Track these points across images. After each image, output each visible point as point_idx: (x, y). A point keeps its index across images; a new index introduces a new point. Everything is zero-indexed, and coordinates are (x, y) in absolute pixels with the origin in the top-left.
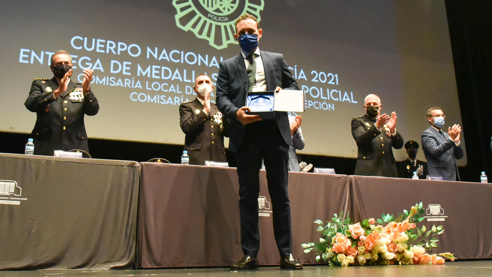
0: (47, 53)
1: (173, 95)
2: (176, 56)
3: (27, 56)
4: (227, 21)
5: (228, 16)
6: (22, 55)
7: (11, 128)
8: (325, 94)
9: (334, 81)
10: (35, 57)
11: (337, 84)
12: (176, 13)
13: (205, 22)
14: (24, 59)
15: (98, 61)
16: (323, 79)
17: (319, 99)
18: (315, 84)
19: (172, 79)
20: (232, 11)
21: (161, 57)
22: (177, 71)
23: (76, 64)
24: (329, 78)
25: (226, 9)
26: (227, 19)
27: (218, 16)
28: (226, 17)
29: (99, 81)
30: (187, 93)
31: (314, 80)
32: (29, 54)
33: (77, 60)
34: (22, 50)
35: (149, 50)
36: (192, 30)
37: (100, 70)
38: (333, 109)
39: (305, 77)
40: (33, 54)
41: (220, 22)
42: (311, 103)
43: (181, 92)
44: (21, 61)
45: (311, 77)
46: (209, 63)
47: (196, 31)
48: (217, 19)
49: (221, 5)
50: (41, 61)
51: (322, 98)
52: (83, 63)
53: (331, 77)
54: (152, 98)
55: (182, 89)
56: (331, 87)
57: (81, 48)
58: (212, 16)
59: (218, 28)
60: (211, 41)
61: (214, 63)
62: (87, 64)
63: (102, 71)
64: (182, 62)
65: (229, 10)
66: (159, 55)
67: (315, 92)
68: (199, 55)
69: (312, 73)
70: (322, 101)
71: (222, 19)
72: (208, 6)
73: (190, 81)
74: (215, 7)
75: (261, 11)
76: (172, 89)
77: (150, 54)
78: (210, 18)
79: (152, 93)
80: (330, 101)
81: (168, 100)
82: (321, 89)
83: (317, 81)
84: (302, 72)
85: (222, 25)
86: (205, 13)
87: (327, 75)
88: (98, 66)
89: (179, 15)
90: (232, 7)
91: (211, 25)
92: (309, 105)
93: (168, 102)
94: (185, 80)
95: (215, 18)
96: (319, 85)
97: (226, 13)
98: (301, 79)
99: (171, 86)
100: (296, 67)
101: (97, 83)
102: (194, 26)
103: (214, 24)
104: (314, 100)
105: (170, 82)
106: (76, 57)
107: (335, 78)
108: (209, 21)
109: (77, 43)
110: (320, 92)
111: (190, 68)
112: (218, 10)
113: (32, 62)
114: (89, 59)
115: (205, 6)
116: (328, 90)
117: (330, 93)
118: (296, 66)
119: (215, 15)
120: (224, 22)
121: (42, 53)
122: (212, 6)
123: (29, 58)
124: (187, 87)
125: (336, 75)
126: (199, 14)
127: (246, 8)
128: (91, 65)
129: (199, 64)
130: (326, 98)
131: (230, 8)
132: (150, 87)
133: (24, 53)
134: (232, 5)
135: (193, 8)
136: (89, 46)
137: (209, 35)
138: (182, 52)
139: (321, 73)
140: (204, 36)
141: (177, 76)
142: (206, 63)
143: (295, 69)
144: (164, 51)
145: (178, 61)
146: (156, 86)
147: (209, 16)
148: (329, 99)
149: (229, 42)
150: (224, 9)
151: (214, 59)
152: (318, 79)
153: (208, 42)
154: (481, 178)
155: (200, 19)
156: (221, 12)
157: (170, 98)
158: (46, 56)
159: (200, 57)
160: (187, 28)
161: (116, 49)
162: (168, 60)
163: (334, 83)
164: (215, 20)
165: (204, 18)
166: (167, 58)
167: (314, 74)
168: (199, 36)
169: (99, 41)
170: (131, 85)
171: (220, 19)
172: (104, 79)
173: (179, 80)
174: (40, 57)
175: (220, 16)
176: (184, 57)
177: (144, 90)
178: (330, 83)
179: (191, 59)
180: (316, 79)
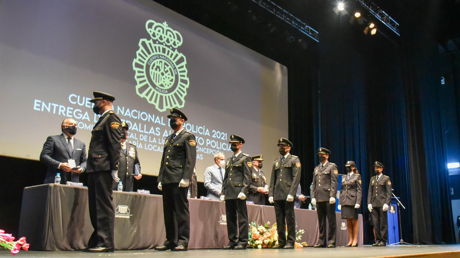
0: (53, 104)
1: (132, 140)
2: (135, 114)
3: (39, 105)
4: (167, 93)
5: (168, 90)
6: (36, 105)
7: (28, 156)
8: (219, 146)
9: (225, 138)
10: (44, 107)
11: (226, 140)
12: (136, 84)
13: (154, 92)
14: (37, 107)
15: (86, 113)
16: (219, 136)
17: (215, 149)
18: (214, 139)
19: (132, 129)
20: (170, 86)
21: (126, 114)
22: (135, 124)
23: (72, 114)
24: (222, 136)
25: (167, 85)
26: (167, 92)
27: (161, 89)
28: (166, 91)
29: (87, 127)
30: (140, 139)
31: (214, 136)
32: (41, 104)
33: (73, 111)
34: (36, 101)
35: (119, 108)
36: (146, 97)
37: (87, 120)
39: (209, 134)
40: (44, 104)
41: (163, 93)
42: (211, 151)
43: (137, 139)
44: (35, 108)
45: (212, 134)
46: (155, 120)
47: (148, 98)
48: (161, 91)
49: (164, 82)
50: (49, 110)
51: (217, 148)
52: (77, 113)
53: (223, 135)
55: (138, 136)
56: (223, 141)
57: (75, 103)
58: (158, 89)
59: (161, 97)
60: (157, 105)
61: (158, 120)
62: (79, 114)
63: (89, 120)
64: (139, 118)
65: (168, 86)
66: (125, 113)
67: (213, 144)
68: (149, 114)
69: (213, 132)
70: (217, 150)
71: (164, 91)
72: (156, 82)
73: (142, 131)
74: (160, 83)
75: (187, 88)
77: (119, 111)
78: (157, 90)
82: (217, 142)
83: (215, 137)
84: (207, 130)
85: (164, 95)
86: (154, 86)
87: (221, 133)
88: (86, 116)
89: (138, 86)
90: (170, 84)
91: (157, 95)
92: (210, 152)
94: (140, 131)
95: (160, 90)
96: (216, 139)
97: (167, 87)
99: (131, 134)
100: (205, 127)
101: (85, 128)
102: (147, 95)
103: (159, 94)
104: (212, 149)
106: (72, 109)
107: (225, 135)
108: (156, 92)
109: (74, 99)
110: (216, 144)
111: (143, 123)
112: (162, 85)
113: (42, 110)
114: (81, 111)
115: (154, 81)
116: (221, 143)
117: (222, 145)
118: (204, 126)
119: (160, 89)
120: (165, 93)
121: (50, 104)
122: (159, 82)
123: (40, 107)
124: (141, 135)
125: (226, 134)
126: (150, 87)
127: (179, 86)
128: (81, 115)
129: (149, 121)
130: (219, 148)
131: (169, 85)
133: (37, 103)
134: (171, 82)
135: (147, 82)
136: (81, 102)
137: (155, 101)
138: (139, 112)
139: (218, 132)
140: (152, 102)
141: (135, 127)
142: (153, 120)
143: (204, 128)
144: (128, 110)
145: (136, 117)
147: (156, 88)
148: (221, 149)
149: (167, 107)
150: (166, 84)
151: (158, 118)
152: (216, 135)
153: (155, 106)
154: (309, 207)
155: (151, 90)
156: (163, 86)
158: (52, 107)
159: (150, 116)
160: (143, 95)
162: (130, 116)
163: (224, 139)
164: (159, 92)
165: (153, 90)
166: (129, 115)
167: (214, 132)
168: (149, 102)
169: (87, 99)
171: (163, 91)
172: (90, 126)
173: (136, 130)
174: (48, 107)
175: (163, 89)
176: (140, 115)
178: (222, 138)
179: (144, 116)
180: (215, 136)
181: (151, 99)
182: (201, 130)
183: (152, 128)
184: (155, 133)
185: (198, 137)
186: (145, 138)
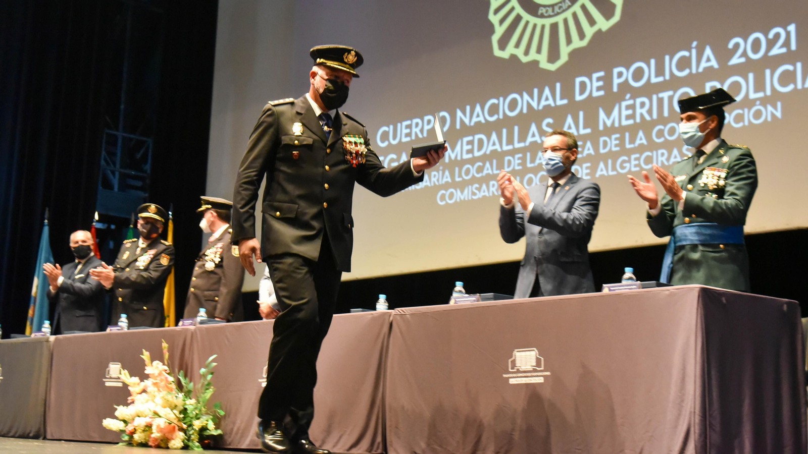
1: (488, 179)
2: (493, 110)
4: (570, 7)
8: (760, 85)
9: (787, 43)
11: (793, 48)
12: (493, 31)
13: (534, 27)
17: (745, 103)
18: (737, 69)
19: (488, 153)
21: (474, 120)
22: (494, 137)
24: (771, 44)
26: (569, 4)
27: (554, 5)
28: (567, 1)
31: (736, 60)
35: (459, 113)
36: (516, 52)
38: (778, 114)
39: (714, 63)
41: (559, 13)
45: (727, 55)
46: (539, 103)
47: (519, 53)
48: (553, 11)
51: (752, 96)
53: (777, 36)
54: (462, 192)
56: (772, 62)
57: (386, 143)
58: (545, 9)
59: (554, 28)
60: (543, 58)
61: (545, 100)
64: (501, 117)
66: (471, 118)
67: (735, 89)
68: (524, 94)
69: (731, 45)
73: (511, 147)
76: (488, 170)
77: (461, 119)
78: (542, 16)
79: (462, 186)
80: (773, 99)
81: (482, 191)
83: (744, 60)
84: (708, 51)
85: (560, 18)
86: (534, 9)
87: (766, 35)
89: (497, 34)
91: (543, 27)
93: (482, 194)
94: (505, 148)
95: (550, 10)
96: (747, 68)
98: (706, 69)
100: (696, 47)
102: (518, 43)
103: (548, 22)
105: (484, 158)
107: (788, 34)
108: (540, 22)
109: (384, 138)
110: (749, 84)
114: (395, 157)
116: (768, 71)
117: (772, 79)
118: (695, 44)
119: (550, 6)
120: (563, 11)
124: (505, 159)
125: (792, 28)
126: (525, 17)
129: (524, 111)
130: (763, 94)
132: (460, 176)
135: (518, 9)
136: (395, 136)
137: (539, 49)
138: (501, 99)
139: (753, 36)
140: (532, 56)
141: (493, 144)
142: (534, 104)
143: (694, 52)
144: (478, 109)
145: (497, 117)
146: (468, 172)
147: (540, 12)
148: (768, 93)
149: (570, 48)
151: (547, 91)
152: (744, 54)
153: (538, 63)
155: (526, 25)
157: (484, 187)
159: (526, 96)
160: (509, 51)
161: (422, 131)
162: (483, 121)
164: (549, 16)
165: (533, 20)
166: (481, 118)
167: (737, 46)
168: (524, 60)
169: (404, 124)
170: (438, 180)
171: (557, 9)
173: (495, 151)
175: (557, 4)
176: (504, 106)
177: (454, 185)
178: (776, 51)
179: (513, 105)
180: (741, 56)
181: (527, 53)
182: (684, 63)
183: (533, 128)
184: (541, 136)
185: (670, 93)
186: (516, 162)
